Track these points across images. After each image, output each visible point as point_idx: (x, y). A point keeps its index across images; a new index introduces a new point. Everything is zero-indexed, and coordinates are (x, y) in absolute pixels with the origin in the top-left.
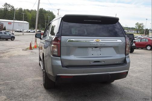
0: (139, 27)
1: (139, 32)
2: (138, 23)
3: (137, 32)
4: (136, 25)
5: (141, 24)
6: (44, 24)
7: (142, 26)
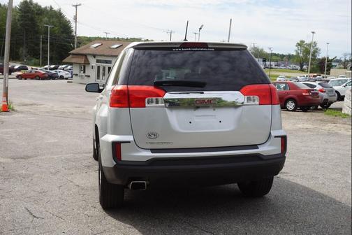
0: (307, 52)
1: (305, 67)
2: (303, 42)
3: (302, 66)
4: (296, 48)
5: (310, 45)
6: (36, 48)
7: (312, 50)
